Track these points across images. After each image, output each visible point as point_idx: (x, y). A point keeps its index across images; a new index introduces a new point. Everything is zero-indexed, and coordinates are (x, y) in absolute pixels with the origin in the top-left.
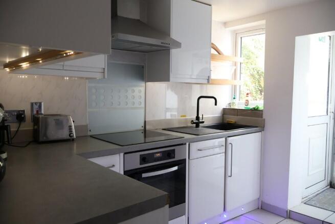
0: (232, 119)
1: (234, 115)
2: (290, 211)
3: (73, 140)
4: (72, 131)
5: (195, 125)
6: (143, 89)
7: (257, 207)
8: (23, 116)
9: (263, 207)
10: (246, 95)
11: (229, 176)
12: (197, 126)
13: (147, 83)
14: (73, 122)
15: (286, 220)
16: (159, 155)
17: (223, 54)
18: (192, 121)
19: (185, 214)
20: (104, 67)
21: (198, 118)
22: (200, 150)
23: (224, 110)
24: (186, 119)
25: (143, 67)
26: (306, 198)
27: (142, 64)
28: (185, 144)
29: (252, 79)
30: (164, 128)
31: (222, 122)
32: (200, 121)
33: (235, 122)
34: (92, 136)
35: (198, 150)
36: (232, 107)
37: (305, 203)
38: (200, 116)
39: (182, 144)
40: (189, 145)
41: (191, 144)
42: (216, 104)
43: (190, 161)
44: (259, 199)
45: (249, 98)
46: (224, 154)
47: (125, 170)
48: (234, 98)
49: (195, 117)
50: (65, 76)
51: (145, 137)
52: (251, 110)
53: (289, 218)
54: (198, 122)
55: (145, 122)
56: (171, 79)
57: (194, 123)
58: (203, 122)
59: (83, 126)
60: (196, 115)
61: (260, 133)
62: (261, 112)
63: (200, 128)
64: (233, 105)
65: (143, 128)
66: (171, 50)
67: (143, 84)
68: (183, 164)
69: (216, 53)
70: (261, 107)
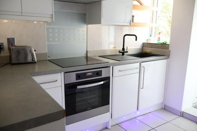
0: (148, 50)
1: (150, 47)
2: (183, 112)
3: (35, 63)
4: (34, 57)
5: (121, 54)
6: (85, 29)
7: (161, 108)
8: (2, 47)
9: (165, 108)
10: (158, 34)
11: (142, 88)
12: (123, 54)
13: (88, 25)
14: (35, 51)
15: (180, 118)
16: (90, 74)
17: (143, 5)
18: (120, 51)
19: (109, 111)
20: (52, 14)
21: (123, 49)
22: (120, 71)
23: (143, 43)
24: (116, 50)
25: (85, 14)
26: (196, 104)
27: (85, 13)
28: (110, 67)
29: (169, 23)
30: (100, 55)
31: (141, 52)
32: (125, 51)
33: (150, 52)
34: (49, 60)
35: (119, 71)
36: (149, 42)
37: (195, 107)
38: (125, 48)
39: (107, 67)
40: (113, 67)
41: (114, 67)
42: (136, 40)
43: (113, 78)
44: (163, 102)
45: (161, 36)
46: (138, 74)
47: (65, 83)
48: (151, 36)
49: (122, 48)
50: (34, 21)
51: (87, 61)
52: (161, 44)
53: (182, 116)
54: (123, 52)
55: (87, 51)
56: (102, 22)
57: (121, 52)
58: (127, 52)
59: (43, 54)
60: (122, 47)
61: (166, 60)
62: (168, 46)
63: (125, 56)
64: (149, 41)
65: (86, 55)
66: (102, 1)
67: (85, 26)
68: (108, 80)
69: (139, 4)
70: (168, 43)
